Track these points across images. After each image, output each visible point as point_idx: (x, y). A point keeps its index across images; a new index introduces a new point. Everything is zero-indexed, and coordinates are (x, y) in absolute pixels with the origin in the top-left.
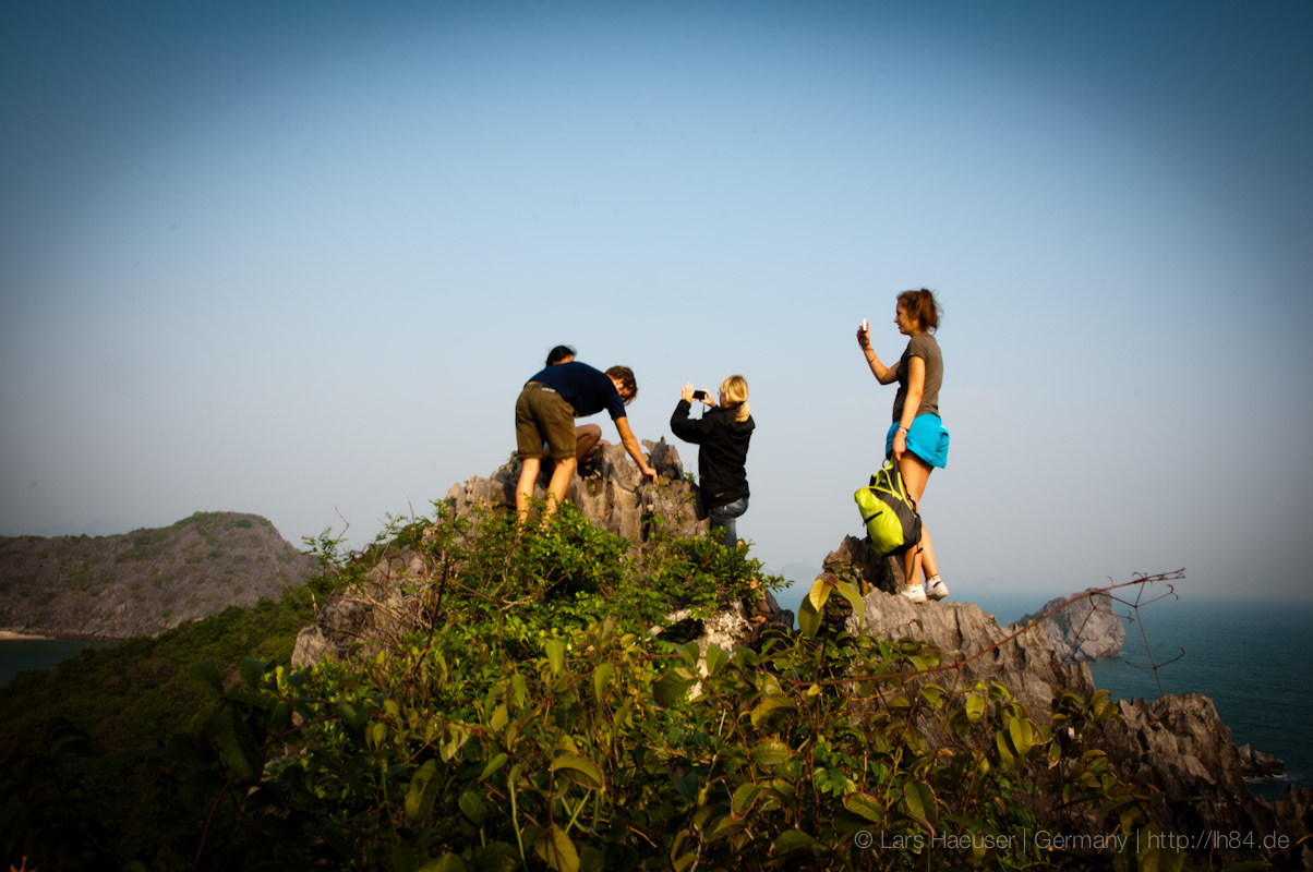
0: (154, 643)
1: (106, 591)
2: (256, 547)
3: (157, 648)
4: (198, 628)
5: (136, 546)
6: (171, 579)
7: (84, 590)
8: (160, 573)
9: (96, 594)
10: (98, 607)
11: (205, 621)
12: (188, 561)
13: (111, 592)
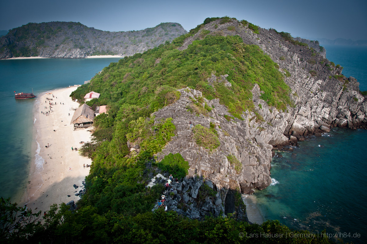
0: (142, 55)
1: (140, 45)
2: (177, 32)
3: (142, 56)
4: (152, 51)
5: (147, 33)
6: (156, 41)
7: (135, 45)
8: (153, 40)
9: (138, 46)
10: (138, 49)
11: (154, 48)
12: (160, 36)
13: (141, 45)
